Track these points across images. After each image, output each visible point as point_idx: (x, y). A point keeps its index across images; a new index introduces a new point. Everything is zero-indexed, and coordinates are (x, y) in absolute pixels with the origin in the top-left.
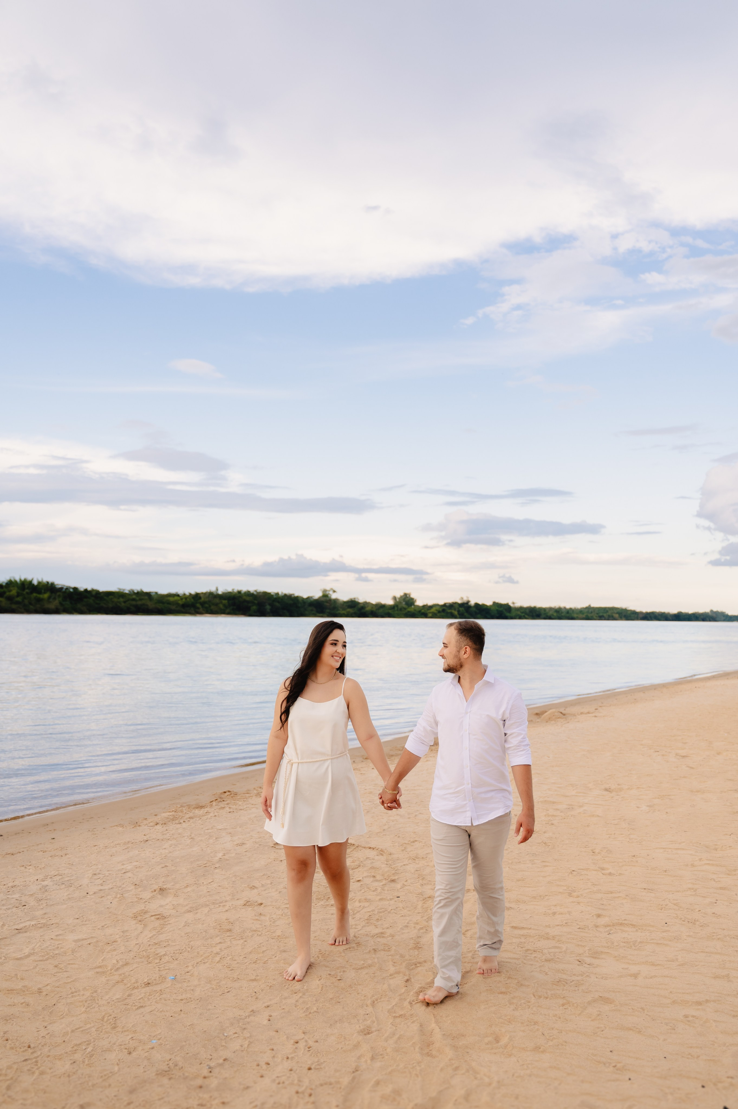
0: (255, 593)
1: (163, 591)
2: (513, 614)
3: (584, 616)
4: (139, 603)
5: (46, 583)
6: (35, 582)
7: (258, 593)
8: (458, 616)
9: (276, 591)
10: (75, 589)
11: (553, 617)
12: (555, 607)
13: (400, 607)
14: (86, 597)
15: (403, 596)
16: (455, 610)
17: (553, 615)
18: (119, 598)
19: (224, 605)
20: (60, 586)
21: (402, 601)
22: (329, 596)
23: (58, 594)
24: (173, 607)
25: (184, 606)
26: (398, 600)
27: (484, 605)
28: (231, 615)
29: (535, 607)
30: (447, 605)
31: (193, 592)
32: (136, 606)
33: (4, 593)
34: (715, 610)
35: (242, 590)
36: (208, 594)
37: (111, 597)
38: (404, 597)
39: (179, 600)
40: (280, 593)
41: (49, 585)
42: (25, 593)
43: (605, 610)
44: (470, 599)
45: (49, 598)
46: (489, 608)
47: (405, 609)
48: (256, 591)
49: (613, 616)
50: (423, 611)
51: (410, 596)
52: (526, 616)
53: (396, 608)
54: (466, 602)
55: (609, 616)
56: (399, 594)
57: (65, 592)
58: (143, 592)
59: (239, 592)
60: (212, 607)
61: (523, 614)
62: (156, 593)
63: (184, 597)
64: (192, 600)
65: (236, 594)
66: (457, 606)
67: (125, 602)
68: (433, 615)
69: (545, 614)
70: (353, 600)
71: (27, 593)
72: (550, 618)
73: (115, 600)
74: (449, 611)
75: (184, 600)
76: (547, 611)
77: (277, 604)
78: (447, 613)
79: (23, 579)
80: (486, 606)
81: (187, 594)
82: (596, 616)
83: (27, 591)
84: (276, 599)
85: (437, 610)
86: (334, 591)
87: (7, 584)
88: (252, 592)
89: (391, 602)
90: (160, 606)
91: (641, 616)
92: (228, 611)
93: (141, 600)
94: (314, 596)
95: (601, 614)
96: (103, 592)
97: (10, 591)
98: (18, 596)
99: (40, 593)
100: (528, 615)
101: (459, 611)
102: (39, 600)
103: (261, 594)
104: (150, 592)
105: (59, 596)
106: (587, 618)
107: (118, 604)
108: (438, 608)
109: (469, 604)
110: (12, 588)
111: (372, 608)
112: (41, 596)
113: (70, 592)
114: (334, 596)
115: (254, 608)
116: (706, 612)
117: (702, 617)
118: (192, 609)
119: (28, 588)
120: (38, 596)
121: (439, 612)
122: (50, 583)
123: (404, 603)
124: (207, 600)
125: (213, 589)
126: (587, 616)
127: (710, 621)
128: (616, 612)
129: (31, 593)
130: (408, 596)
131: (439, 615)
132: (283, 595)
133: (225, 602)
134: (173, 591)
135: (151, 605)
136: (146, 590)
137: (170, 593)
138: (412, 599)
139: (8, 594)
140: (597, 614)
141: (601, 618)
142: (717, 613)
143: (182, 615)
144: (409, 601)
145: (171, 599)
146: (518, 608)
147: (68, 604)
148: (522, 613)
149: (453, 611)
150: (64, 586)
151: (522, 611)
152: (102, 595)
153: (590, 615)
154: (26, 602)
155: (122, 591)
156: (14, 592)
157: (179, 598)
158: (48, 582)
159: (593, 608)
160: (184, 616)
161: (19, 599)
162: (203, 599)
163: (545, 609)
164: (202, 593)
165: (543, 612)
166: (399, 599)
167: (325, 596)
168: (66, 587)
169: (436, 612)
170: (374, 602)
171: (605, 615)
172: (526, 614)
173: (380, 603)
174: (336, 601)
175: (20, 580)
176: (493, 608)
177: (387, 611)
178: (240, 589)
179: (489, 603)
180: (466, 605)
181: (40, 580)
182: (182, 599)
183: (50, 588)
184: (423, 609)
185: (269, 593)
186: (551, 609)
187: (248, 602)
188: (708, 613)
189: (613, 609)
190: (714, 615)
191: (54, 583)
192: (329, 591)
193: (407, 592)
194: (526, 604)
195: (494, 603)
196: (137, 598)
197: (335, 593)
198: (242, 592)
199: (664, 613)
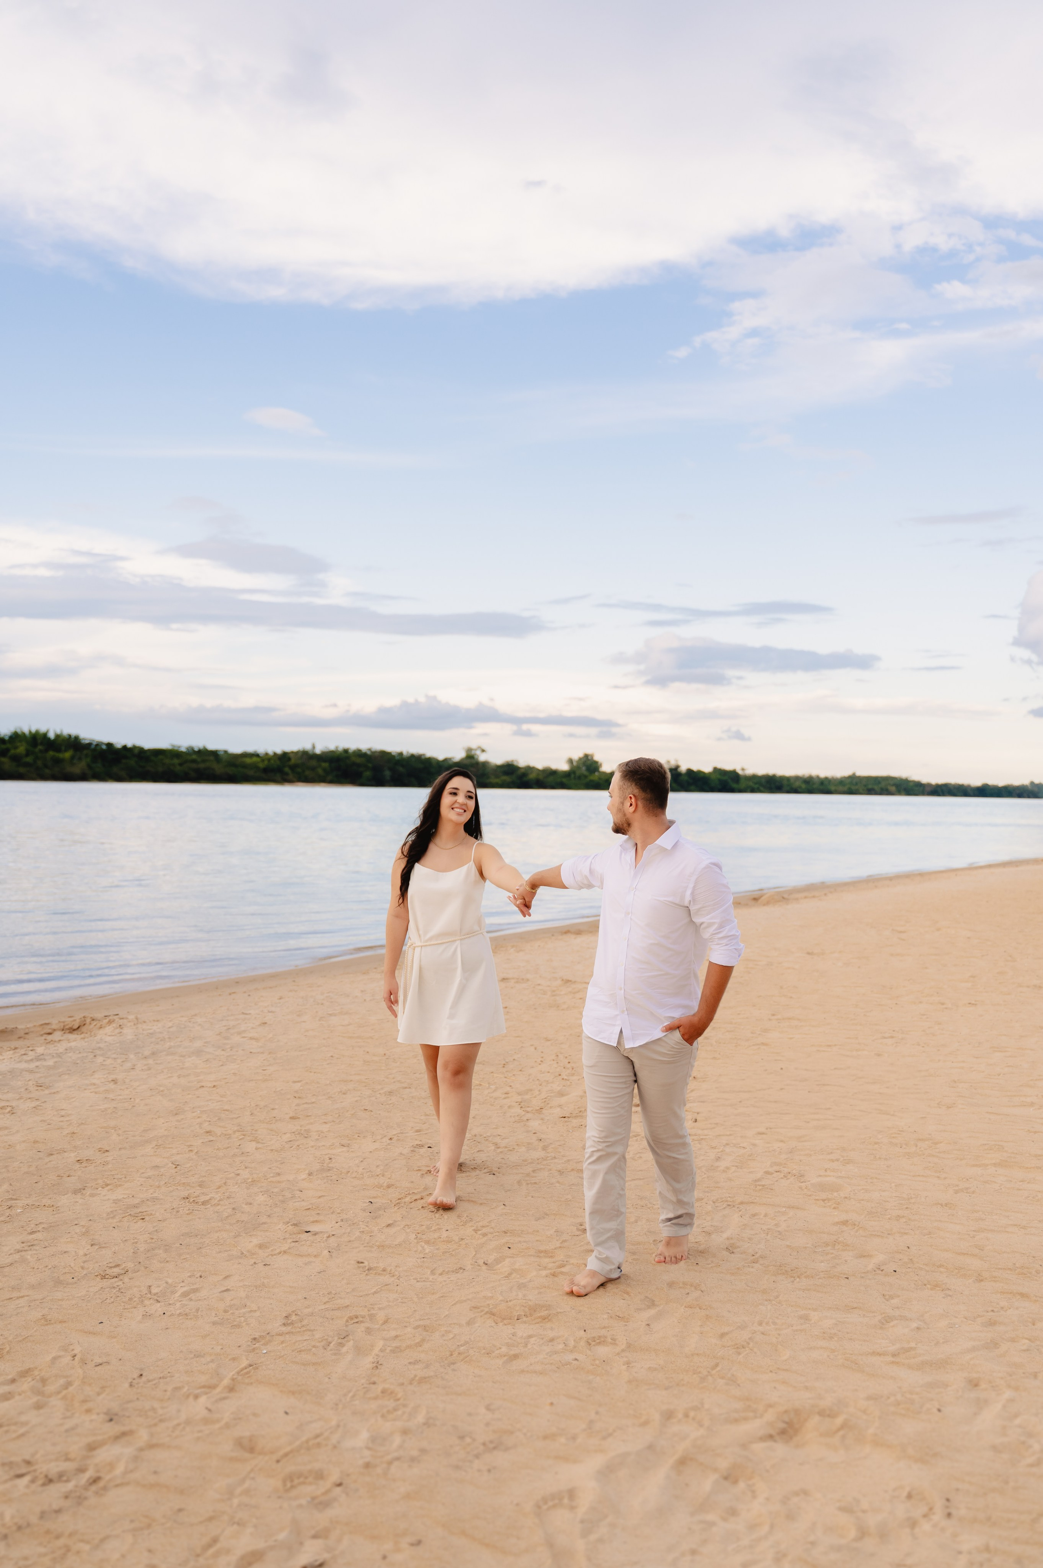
0: (369, 753)
1: (236, 749)
2: (742, 785)
3: (846, 789)
4: (202, 766)
5: (67, 737)
6: (52, 735)
7: (372, 752)
9: (398, 750)
10: (110, 745)
11: (799, 790)
12: (804, 775)
13: (578, 773)
14: (126, 757)
15: (583, 758)
17: (800, 787)
18: (172, 759)
19: (324, 770)
20: (87, 742)
21: (581, 766)
22: (476, 757)
23: (85, 752)
24: (251, 773)
25: (266, 770)
26: (575, 764)
27: (699, 772)
28: (333, 784)
29: (774, 776)
31: (279, 751)
32: (197, 771)
33: (8, 750)
34: (1037, 781)
35: (350, 749)
36: (300, 754)
37: (160, 757)
38: (585, 759)
39: (259, 762)
40: (405, 753)
41: (73, 739)
42: (37, 750)
43: (877, 780)
44: (680, 764)
45: (72, 758)
46: (707, 776)
47: (586, 777)
48: (370, 750)
49: (887, 789)
51: (592, 758)
52: (762, 789)
53: (573, 776)
54: (673, 767)
55: (882, 789)
56: (577, 755)
57: (95, 750)
58: (207, 750)
59: (346, 751)
60: (307, 773)
61: (757, 786)
62: (226, 752)
63: (266, 758)
64: (278, 762)
65: (341, 753)
67: (181, 765)
69: (788, 785)
70: (510, 763)
71: (41, 751)
72: (796, 791)
73: (167, 761)
75: (266, 762)
76: (792, 781)
77: (401, 769)
79: (33, 730)
80: (704, 772)
81: (270, 752)
82: (863, 789)
83: (40, 747)
84: (398, 761)
86: (483, 751)
87: (11, 737)
88: (364, 751)
89: (565, 767)
90: (231, 771)
91: (928, 789)
92: (329, 778)
93: (204, 761)
94: (453, 758)
95: (870, 787)
96: (149, 750)
97: (16, 748)
98: (27, 755)
99: (58, 750)
100: (764, 787)
102: (58, 761)
103: (376, 754)
104: (217, 751)
105: (87, 756)
106: (851, 792)
107: (172, 768)
109: (680, 769)
110: (19, 744)
111: (538, 775)
112: (61, 755)
113: (102, 749)
114: (482, 758)
115: (368, 774)
116: (1023, 785)
117: (1017, 791)
118: (278, 775)
119: (41, 744)
120: (57, 754)
122: (73, 737)
123: (584, 768)
124: (299, 761)
125: (308, 747)
126: (850, 788)
127: (1029, 797)
128: (891, 782)
129: (47, 751)
130: (589, 758)
132: (409, 755)
133: (325, 765)
134: (250, 749)
135: (218, 769)
136: (211, 747)
137: (245, 752)
138: (596, 762)
139: (12, 752)
140: (865, 786)
141: (870, 791)
142: (1039, 786)
143: (262, 784)
144: (591, 765)
145: (248, 761)
146: (749, 776)
147: (99, 767)
148: (756, 783)
150: (94, 741)
151: (755, 781)
152: (148, 753)
153: (853, 788)
154: (39, 763)
155: (176, 748)
156: (21, 749)
157: (258, 759)
158: (70, 736)
159: (859, 777)
160: (267, 784)
161: (29, 759)
162: (293, 761)
163: (788, 779)
164: (292, 752)
165: (785, 782)
166: (577, 762)
167: (470, 757)
168: (96, 742)
170: (540, 766)
171: (876, 787)
172: (761, 785)
173: (550, 768)
174: (485, 764)
175: (30, 732)
176: (713, 777)
177: (559, 780)
178: (346, 746)
179: (707, 769)
181: (59, 732)
182: (263, 761)
183: (74, 744)
185: (389, 754)
186: (797, 778)
187: (359, 765)
188: (1027, 786)
189: (887, 779)
190: (1036, 789)
191: (78, 736)
192: (476, 750)
193: (589, 752)
194: (761, 771)
195: (715, 769)
196: (199, 760)
197: (484, 753)
198: (350, 751)
199: (962, 786)
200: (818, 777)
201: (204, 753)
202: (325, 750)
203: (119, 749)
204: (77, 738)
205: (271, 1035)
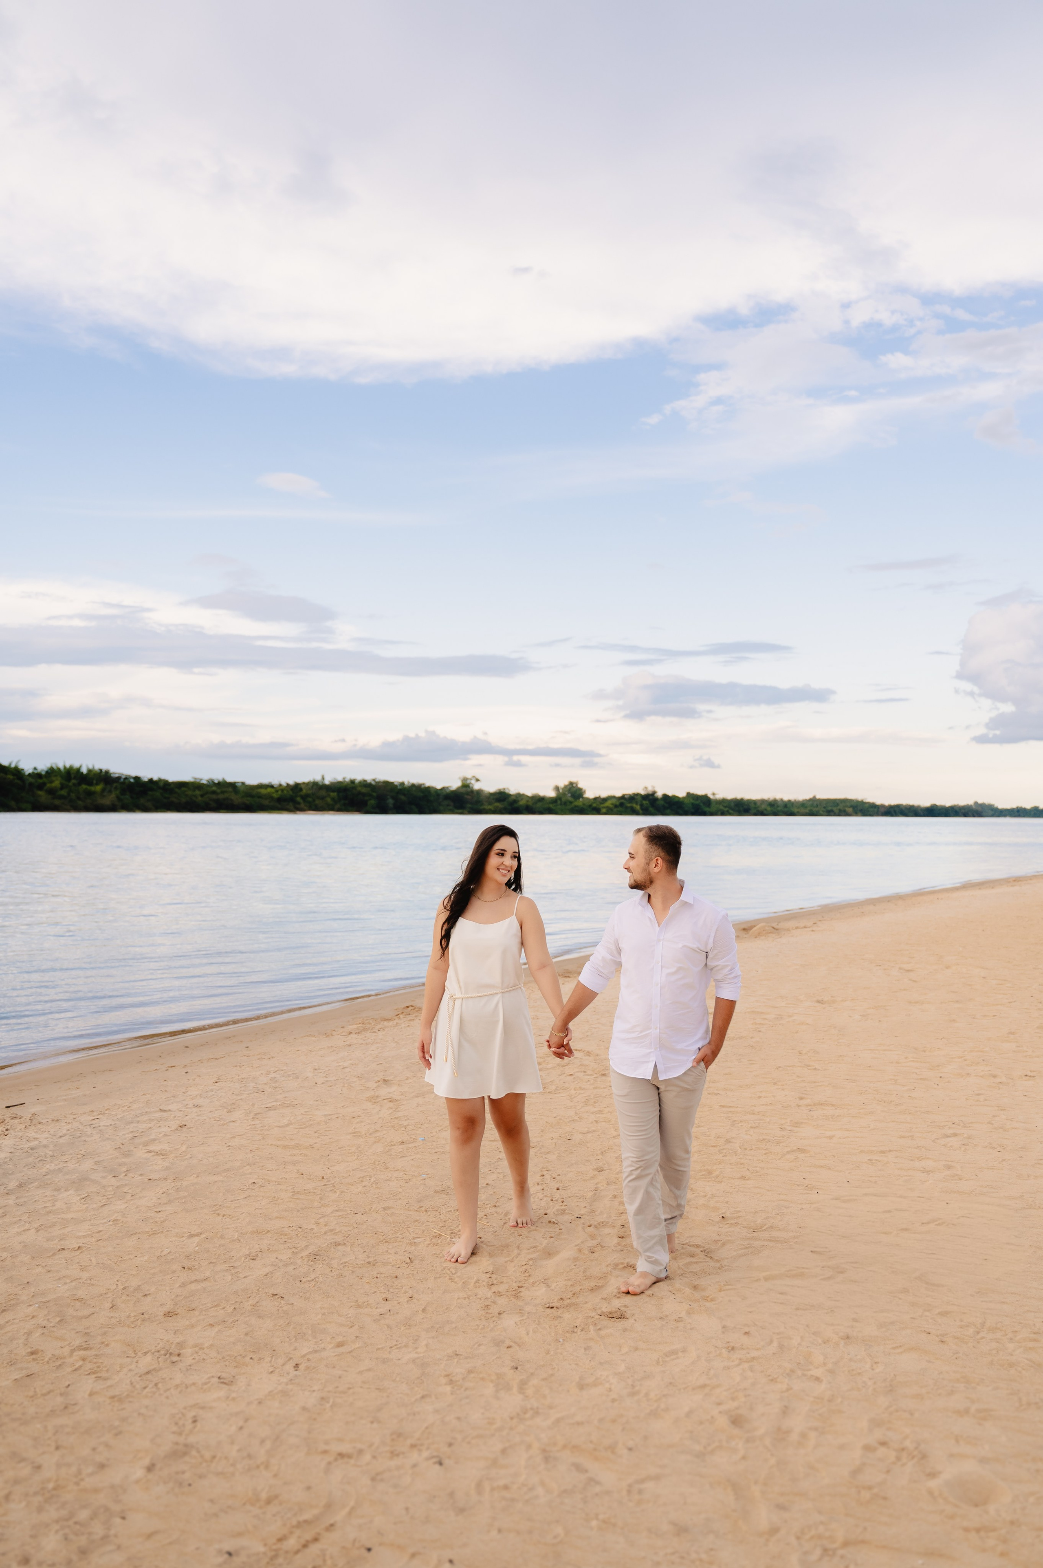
0: (373, 783)
1: (252, 780)
2: (713, 808)
3: (807, 811)
4: (221, 796)
5: (99, 771)
6: (84, 770)
7: (376, 782)
8: (641, 812)
9: (400, 780)
10: (137, 779)
11: (765, 812)
12: (769, 799)
13: (564, 799)
14: (152, 790)
15: (568, 785)
16: (637, 804)
17: (766, 810)
18: (194, 791)
19: (333, 799)
20: (117, 775)
21: (567, 793)
22: (471, 785)
23: (115, 785)
24: (266, 802)
25: (279, 800)
26: (561, 791)
27: (674, 797)
28: (341, 812)
29: (742, 799)
30: (626, 796)
31: (291, 783)
32: (217, 801)
33: (44, 784)
34: (980, 802)
35: (356, 780)
36: (311, 785)
37: (183, 789)
38: (570, 786)
39: (273, 793)
40: (406, 783)
41: (103, 773)
42: (71, 784)
43: (835, 802)
44: (656, 789)
45: (103, 790)
46: (681, 800)
47: (571, 802)
48: (374, 780)
49: (845, 811)
50: (594, 805)
51: (577, 785)
52: (731, 811)
53: (559, 802)
54: (650, 793)
55: (840, 810)
56: (562, 783)
57: (123, 783)
58: (226, 782)
59: (352, 782)
60: (317, 802)
61: (726, 809)
62: (243, 783)
63: (280, 788)
64: (291, 793)
65: (348, 784)
66: (639, 798)
67: (202, 796)
68: (607, 810)
69: (755, 808)
70: (502, 791)
71: (74, 784)
72: (762, 814)
73: (190, 793)
74: (629, 805)
75: (280, 793)
76: (758, 804)
77: (403, 798)
78: (627, 807)
79: (68, 766)
80: (678, 797)
81: (284, 784)
82: (823, 811)
83: (74, 781)
84: (400, 790)
85: (612, 804)
86: (477, 780)
87: (47, 772)
88: (369, 781)
89: (552, 794)
90: (248, 801)
91: (882, 810)
92: (338, 806)
93: (223, 792)
94: (451, 787)
95: (830, 808)
96: (173, 783)
97: (51, 782)
98: (62, 788)
99: (90, 783)
100: (733, 810)
101: (642, 805)
102: (90, 794)
103: (380, 784)
104: (235, 783)
105: (116, 788)
106: (812, 814)
107: (194, 798)
108: (614, 801)
109: (655, 795)
110: (54, 778)
111: (528, 801)
112: (92, 788)
113: (130, 782)
114: (477, 786)
115: (372, 802)
116: (968, 805)
117: (963, 811)
118: (291, 804)
119: (75, 778)
120: (89, 788)
121: (616, 806)
122: (104, 771)
123: (569, 795)
124: (310, 792)
125: (318, 778)
126: (811, 810)
127: (974, 816)
128: (848, 804)
129: (79, 784)
130: (574, 785)
131: (615, 810)
132: (410, 785)
133: (334, 794)
134: (265, 781)
135: (236, 799)
136: (230, 779)
137: (261, 784)
138: (581, 789)
139: (48, 785)
140: (825, 808)
141: (829, 813)
142: (983, 806)
143: (276, 813)
144: (576, 792)
145: (263, 791)
146: (719, 800)
147: (127, 798)
148: (726, 807)
149: (634, 805)
150: (123, 774)
151: (725, 804)
152: (172, 786)
153: (815, 810)
154: (73, 796)
155: (198, 781)
156: (57, 783)
157: (273, 790)
158: (101, 770)
159: (819, 799)
160: (281, 813)
161: (64, 792)
162: (304, 791)
163: (755, 802)
164: (304, 783)
165: (752, 806)
166: (563, 789)
167: (466, 786)
168: (126, 775)
169: (611, 806)
170: (529, 794)
171: (835, 809)
172: (731, 808)
173: (538, 794)
174: (479, 792)
175: (65, 767)
176: (687, 801)
177: (546, 806)
178: (353, 777)
179: (681, 794)
180: (651, 797)
181: (91, 767)
182: (277, 791)
183: (104, 778)
184: (594, 803)
185: (392, 783)
186: (763, 802)
187: (364, 794)
188: (971, 806)
189: (845, 801)
190: (979, 809)
192: (471, 779)
193: (573, 780)
194: (730, 796)
195: (688, 794)
196: (219, 791)
197: (479, 782)
198: (356, 782)
199: (913, 806)
200: (782, 800)
201: (223, 785)
202: (334, 781)
203: (147, 782)
204: (107, 772)
205: (184, 1148)
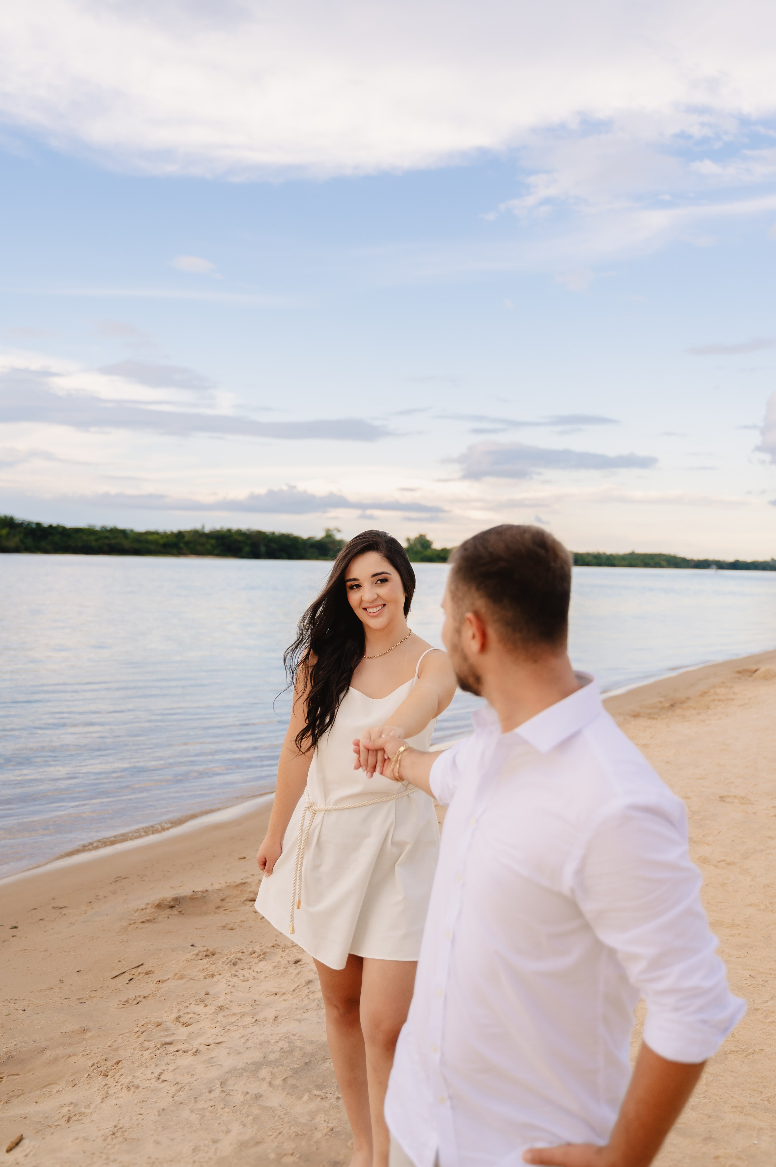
0: (248, 532)
1: (140, 528)
3: (626, 563)
4: (113, 541)
7: (250, 532)
9: (271, 530)
10: (38, 525)
11: (591, 564)
13: (415, 549)
14: (51, 534)
15: (418, 538)
17: (591, 561)
18: (89, 536)
19: (212, 546)
20: (20, 521)
21: (417, 544)
22: (333, 536)
23: (19, 529)
24: (152, 547)
25: (165, 545)
26: (413, 542)
28: (219, 557)
31: (175, 530)
32: (109, 546)
35: (233, 529)
36: (193, 533)
37: (80, 534)
38: (420, 538)
39: (159, 539)
40: (277, 533)
41: (9, 520)
43: (652, 556)
45: (8, 534)
47: (421, 552)
48: (248, 530)
49: (659, 564)
50: (440, 555)
51: (426, 538)
55: (655, 563)
56: (414, 536)
57: (26, 528)
58: (117, 529)
59: (229, 531)
60: (199, 548)
62: (132, 531)
63: (165, 535)
64: (175, 539)
65: (225, 533)
67: (96, 540)
69: (582, 560)
72: (588, 564)
73: (85, 538)
75: (165, 539)
76: (584, 556)
77: (273, 545)
81: (169, 531)
82: (641, 564)
84: (272, 538)
86: (339, 531)
88: (244, 531)
90: (137, 546)
91: (692, 564)
92: (216, 552)
93: (114, 538)
94: (316, 537)
95: (646, 561)
103: (254, 533)
104: (125, 530)
105: (20, 532)
106: (630, 565)
107: (89, 543)
113: (32, 527)
114: (337, 536)
115: (247, 549)
116: (766, 561)
117: (762, 566)
118: (175, 549)
122: (9, 518)
123: (419, 546)
124: (191, 539)
125: (198, 527)
126: (629, 563)
127: (770, 570)
128: (663, 558)
130: (424, 538)
132: (280, 534)
133: (213, 542)
134: (152, 528)
135: (126, 544)
136: (120, 527)
137: (148, 531)
138: (429, 542)
140: (642, 560)
141: (646, 565)
143: (163, 557)
144: (424, 543)
145: (150, 538)
147: (29, 541)
150: (25, 521)
152: (70, 531)
153: (633, 562)
155: (92, 528)
157: (158, 537)
158: (6, 516)
159: (637, 554)
162: (187, 538)
164: (186, 531)
165: (579, 558)
166: (415, 540)
167: (329, 536)
168: (28, 522)
171: (651, 562)
174: (338, 541)
178: (229, 527)
182: (162, 538)
183: (9, 523)
184: (440, 553)
185: (264, 533)
187: (239, 542)
188: (769, 561)
189: (660, 555)
191: (13, 517)
192: (333, 530)
193: (423, 533)
196: (111, 536)
198: (233, 531)
200: (605, 554)
201: (114, 532)
202: (213, 530)
203: (45, 528)
204: (12, 519)
